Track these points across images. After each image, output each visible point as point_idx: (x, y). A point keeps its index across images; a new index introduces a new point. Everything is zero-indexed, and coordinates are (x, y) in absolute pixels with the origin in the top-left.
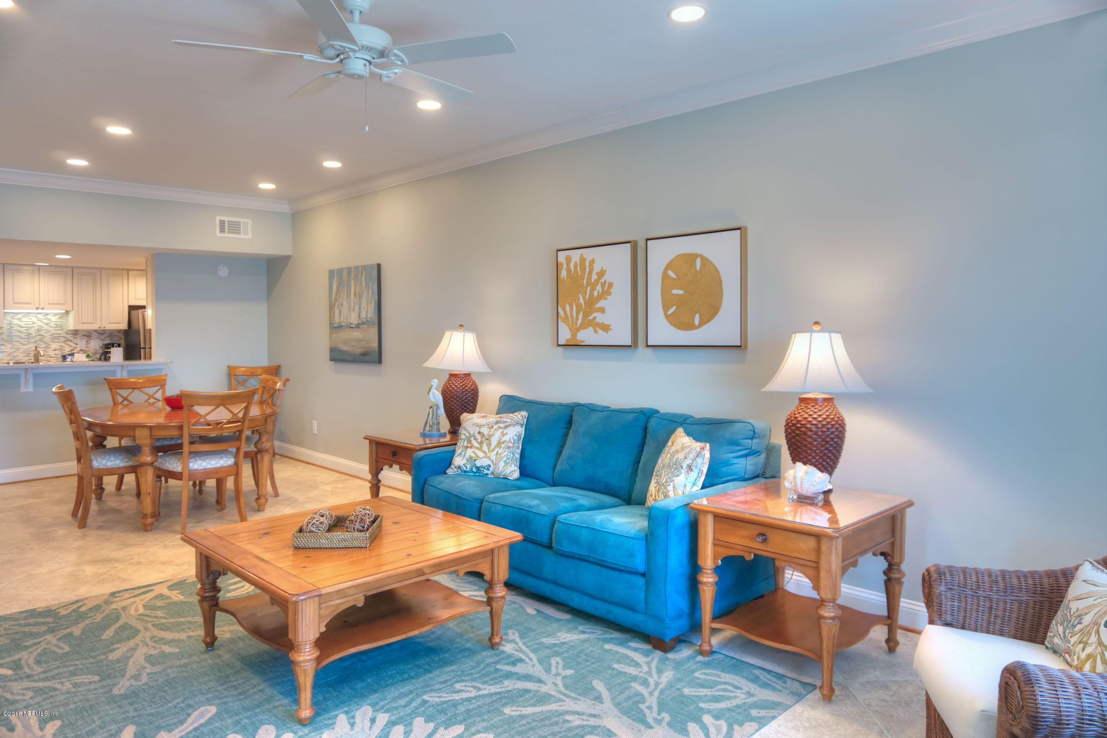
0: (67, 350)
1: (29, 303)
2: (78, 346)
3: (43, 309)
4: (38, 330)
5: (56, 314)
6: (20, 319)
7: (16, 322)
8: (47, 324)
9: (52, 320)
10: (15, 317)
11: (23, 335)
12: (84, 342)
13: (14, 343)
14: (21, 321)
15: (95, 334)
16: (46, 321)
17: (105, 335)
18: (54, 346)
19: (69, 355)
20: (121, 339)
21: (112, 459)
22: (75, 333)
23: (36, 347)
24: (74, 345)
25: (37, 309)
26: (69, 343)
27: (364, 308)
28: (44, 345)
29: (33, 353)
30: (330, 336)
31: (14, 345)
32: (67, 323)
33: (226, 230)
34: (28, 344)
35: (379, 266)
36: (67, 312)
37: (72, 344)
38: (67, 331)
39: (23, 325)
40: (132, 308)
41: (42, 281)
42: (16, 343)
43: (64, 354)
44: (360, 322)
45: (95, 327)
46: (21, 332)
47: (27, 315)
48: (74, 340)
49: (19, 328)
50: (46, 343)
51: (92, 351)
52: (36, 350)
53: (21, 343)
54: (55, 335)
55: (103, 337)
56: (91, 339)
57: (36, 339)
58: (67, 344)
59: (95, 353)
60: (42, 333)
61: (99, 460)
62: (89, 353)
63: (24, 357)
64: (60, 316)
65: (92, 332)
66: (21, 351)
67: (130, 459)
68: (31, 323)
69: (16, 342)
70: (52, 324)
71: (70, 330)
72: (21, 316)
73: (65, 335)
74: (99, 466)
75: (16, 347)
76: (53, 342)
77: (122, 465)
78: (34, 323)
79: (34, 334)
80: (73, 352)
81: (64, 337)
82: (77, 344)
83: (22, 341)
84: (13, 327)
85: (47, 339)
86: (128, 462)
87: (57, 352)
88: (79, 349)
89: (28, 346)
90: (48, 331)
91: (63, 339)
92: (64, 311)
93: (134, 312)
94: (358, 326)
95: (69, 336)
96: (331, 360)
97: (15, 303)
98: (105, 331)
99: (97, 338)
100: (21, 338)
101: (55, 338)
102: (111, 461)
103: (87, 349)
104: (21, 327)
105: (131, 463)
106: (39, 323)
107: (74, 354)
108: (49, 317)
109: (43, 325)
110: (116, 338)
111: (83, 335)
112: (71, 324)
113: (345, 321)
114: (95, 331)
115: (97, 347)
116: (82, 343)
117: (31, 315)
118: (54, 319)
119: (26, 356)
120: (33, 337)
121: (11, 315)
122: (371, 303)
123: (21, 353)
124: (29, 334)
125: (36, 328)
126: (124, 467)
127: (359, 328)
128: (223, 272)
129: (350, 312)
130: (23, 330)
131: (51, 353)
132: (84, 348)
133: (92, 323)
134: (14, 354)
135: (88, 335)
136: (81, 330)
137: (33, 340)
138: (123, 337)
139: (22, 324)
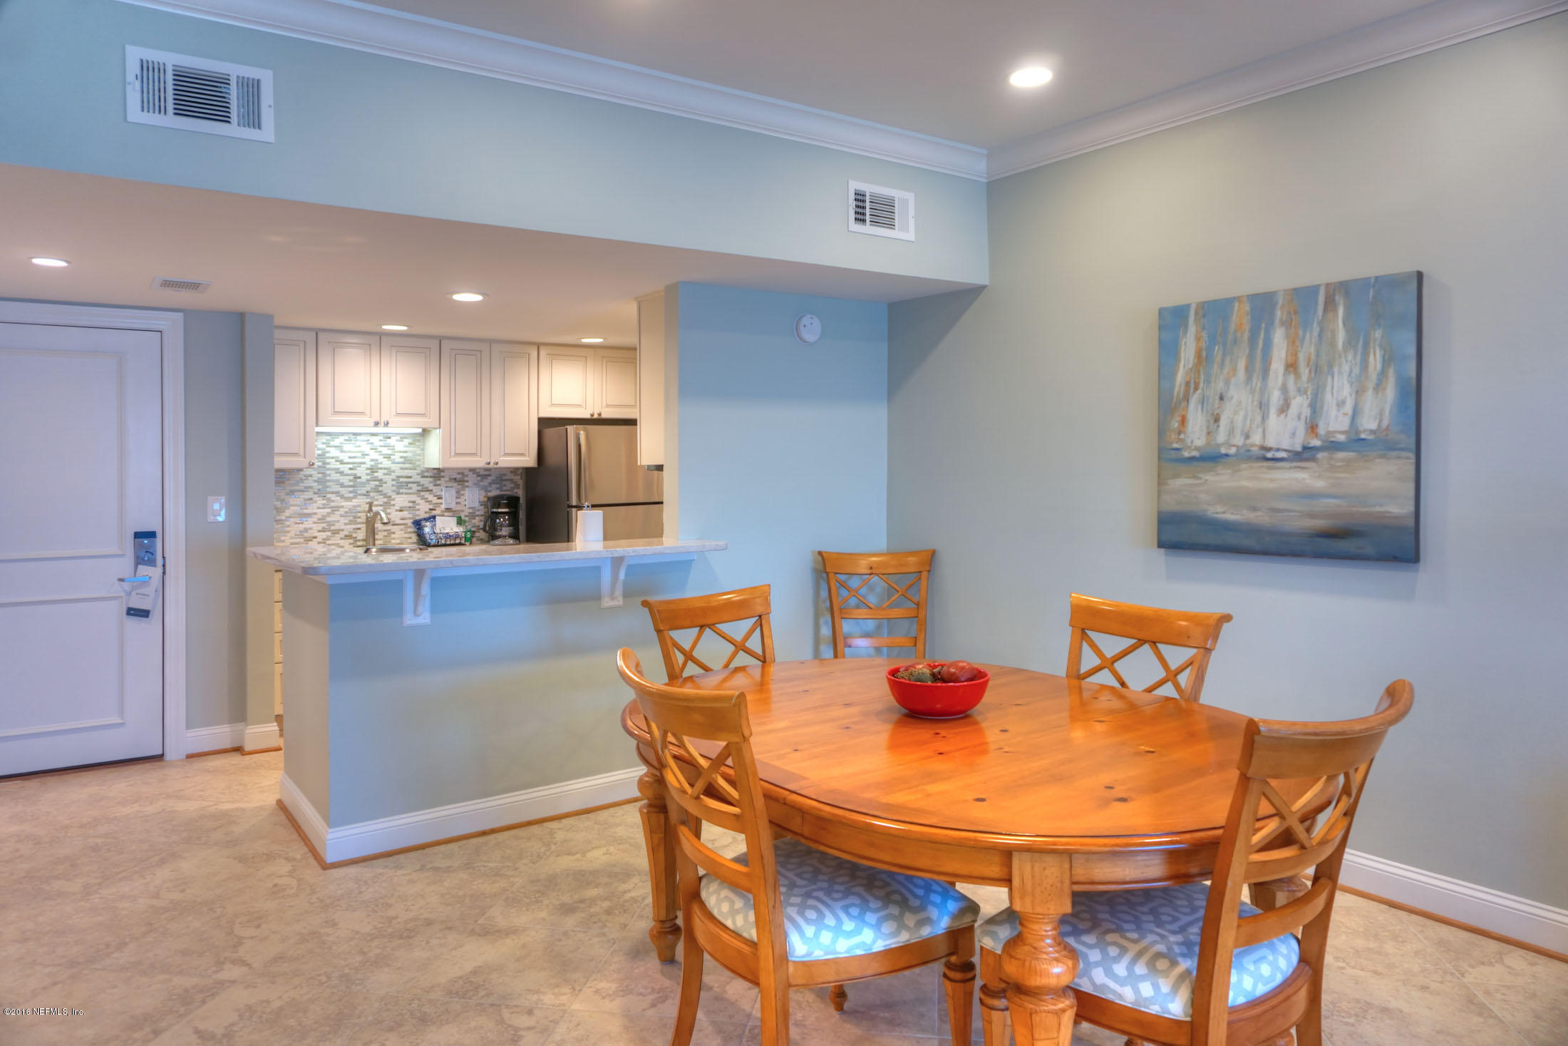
0: (423, 510)
1: (362, 413)
2: (443, 501)
3: (387, 424)
4: (373, 470)
5: (403, 437)
6: (339, 447)
7: (333, 452)
8: (388, 457)
9: (397, 449)
10: (332, 443)
11: (345, 480)
12: (453, 492)
13: (329, 496)
14: (342, 451)
15: (472, 478)
16: (385, 451)
17: (490, 479)
18: (401, 501)
19: (426, 520)
20: (517, 486)
21: (849, 925)
22: (438, 474)
23: (371, 505)
24: (435, 500)
25: (377, 424)
26: (427, 495)
27: (1341, 404)
28: (381, 500)
29: (363, 516)
30: (1161, 482)
31: (329, 500)
32: (424, 454)
33: (868, 218)
34: (355, 497)
35: (1420, 276)
36: (425, 432)
37: (431, 497)
38: (423, 472)
39: (347, 460)
40: (545, 423)
41: (385, 367)
42: (333, 497)
43: (418, 518)
44: (1316, 443)
45: (479, 462)
46: (342, 473)
47: (352, 437)
48: (435, 489)
49: (338, 465)
50: (385, 496)
51: (467, 511)
52: (370, 510)
53: (342, 497)
54: (401, 480)
55: (486, 483)
56: (464, 488)
57: (368, 488)
58: (423, 498)
59: (472, 516)
60: (380, 474)
61: (810, 931)
62: (463, 515)
63: (346, 524)
64: (410, 441)
65: (466, 472)
66: (342, 511)
67: (902, 926)
68: (360, 455)
69: (333, 493)
70: (397, 458)
71: (428, 470)
72: (342, 439)
73: (418, 478)
74: (809, 954)
75: (332, 504)
76: (398, 493)
77: (880, 946)
78: (364, 455)
79: (364, 478)
80: (434, 513)
81: (418, 483)
82: (440, 498)
83: (343, 491)
84: (329, 463)
85: (388, 488)
86: (896, 933)
87: (405, 514)
88: (443, 507)
89: (355, 502)
90: (389, 471)
91: (415, 487)
92: (420, 430)
93: (550, 432)
94: (1304, 455)
95: (427, 482)
96: (1161, 545)
97: (336, 413)
98: (489, 470)
99: (476, 484)
100: (342, 485)
101: (402, 485)
102: (849, 935)
103: (459, 508)
104: (342, 462)
105: (904, 938)
106: (374, 455)
107: (434, 517)
108: (392, 441)
109: (380, 459)
110: (509, 485)
111: (451, 480)
112: (433, 455)
113: (1239, 440)
114: (473, 470)
115: (477, 505)
116: (448, 497)
117: (359, 438)
118: (400, 446)
119: (351, 523)
120: (363, 484)
121: (324, 439)
122: (1379, 387)
123: (341, 516)
124: (356, 477)
125: (369, 464)
126: (888, 953)
127: (1313, 459)
128: (811, 329)
129: (1264, 418)
130: (345, 468)
131: (396, 516)
132: (453, 506)
133: (474, 454)
134: (328, 519)
135: (459, 478)
136: (448, 469)
137: (363, 491)
138: (521, 482)
139: (344, 457)
